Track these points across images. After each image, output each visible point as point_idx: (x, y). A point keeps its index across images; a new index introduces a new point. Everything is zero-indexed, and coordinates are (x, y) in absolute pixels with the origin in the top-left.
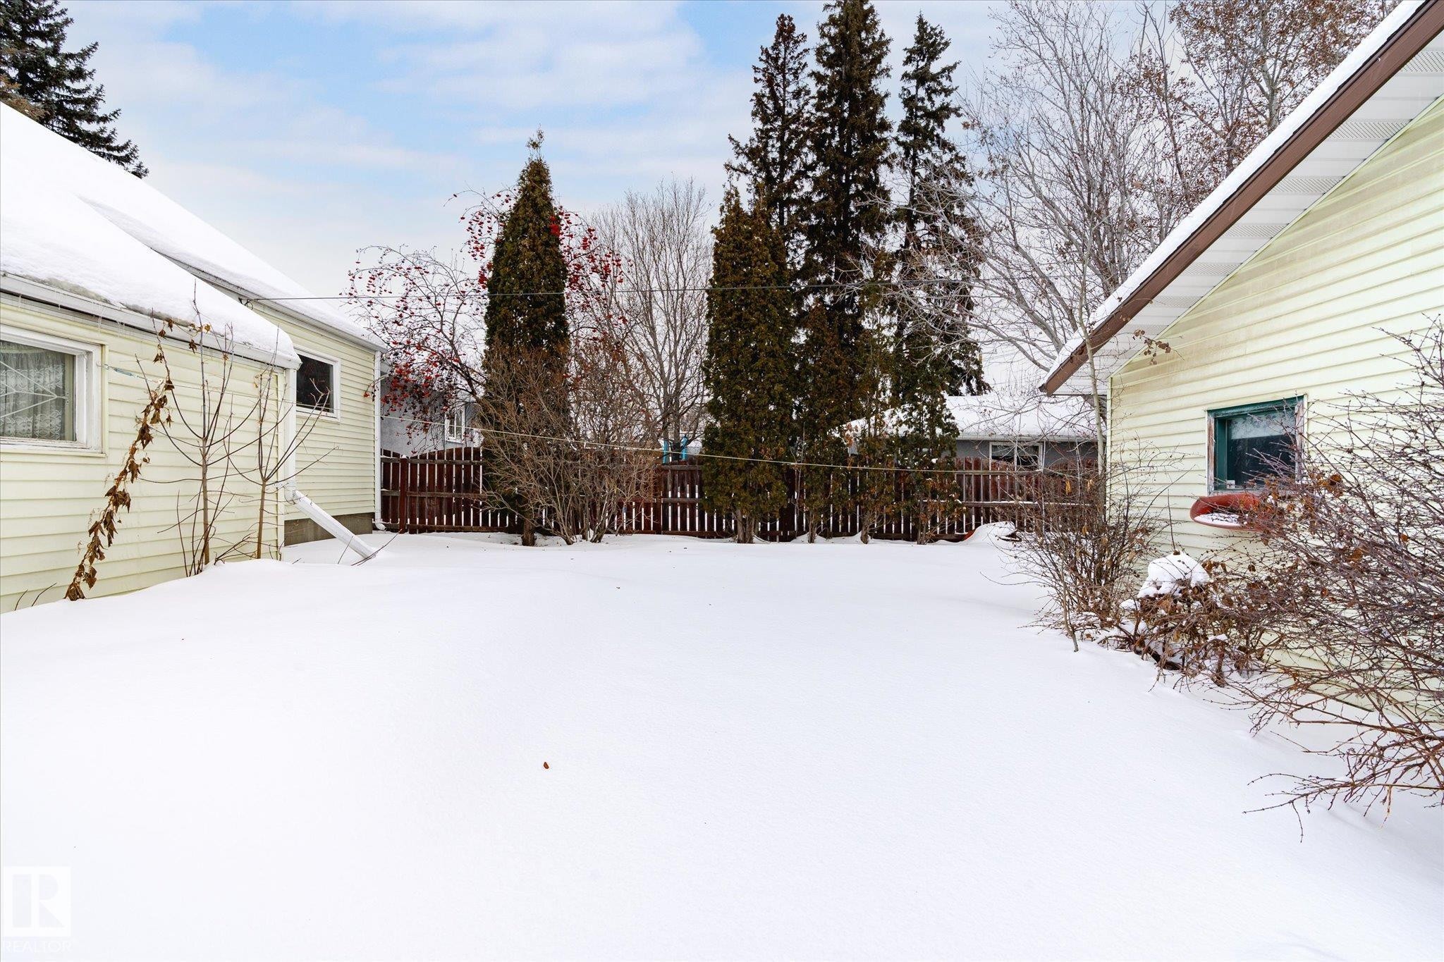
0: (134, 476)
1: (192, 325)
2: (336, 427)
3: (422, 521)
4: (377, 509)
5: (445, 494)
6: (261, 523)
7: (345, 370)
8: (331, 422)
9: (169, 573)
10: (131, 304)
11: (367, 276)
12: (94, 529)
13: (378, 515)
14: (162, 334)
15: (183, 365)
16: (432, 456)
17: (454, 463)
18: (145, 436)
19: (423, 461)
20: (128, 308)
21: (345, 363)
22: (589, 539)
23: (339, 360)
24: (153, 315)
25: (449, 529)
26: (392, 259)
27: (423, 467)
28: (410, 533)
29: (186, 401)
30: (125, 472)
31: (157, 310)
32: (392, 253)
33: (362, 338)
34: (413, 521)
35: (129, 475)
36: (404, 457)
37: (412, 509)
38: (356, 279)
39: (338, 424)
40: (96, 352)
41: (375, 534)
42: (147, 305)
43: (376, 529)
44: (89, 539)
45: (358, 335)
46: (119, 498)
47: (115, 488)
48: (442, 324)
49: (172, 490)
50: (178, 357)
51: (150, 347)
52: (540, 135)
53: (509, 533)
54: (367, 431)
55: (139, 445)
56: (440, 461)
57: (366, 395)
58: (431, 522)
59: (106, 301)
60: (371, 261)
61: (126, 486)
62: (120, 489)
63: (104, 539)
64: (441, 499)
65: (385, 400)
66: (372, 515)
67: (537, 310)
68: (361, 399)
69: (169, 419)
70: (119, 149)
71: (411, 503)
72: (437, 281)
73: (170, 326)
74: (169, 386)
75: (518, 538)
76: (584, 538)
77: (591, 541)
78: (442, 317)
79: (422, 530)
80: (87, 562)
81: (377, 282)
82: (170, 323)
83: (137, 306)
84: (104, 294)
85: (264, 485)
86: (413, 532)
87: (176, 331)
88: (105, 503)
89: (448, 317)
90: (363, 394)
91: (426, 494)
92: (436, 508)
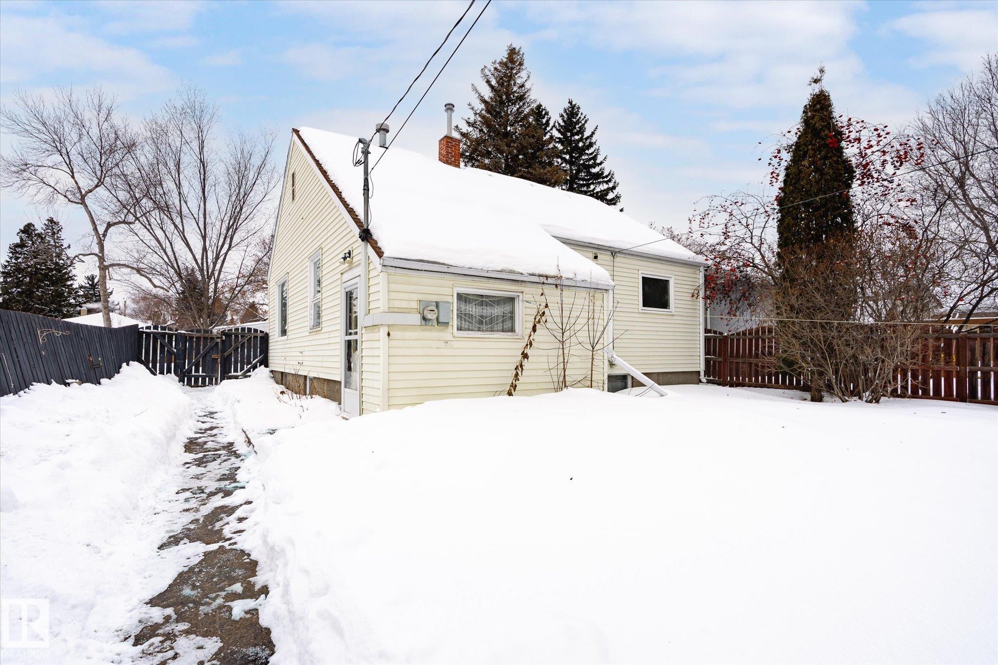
0: (531, 346)
1: (557, 277)
2: (673, 318)
3: (738, 379)
4: (702, 368)
5: (753, 360)
6: (592, 370)
7: (677, 282)
8: (668, 315)
9: (548, 390)
10: (531, 273)
11: (698, 218)
12: (516, 368)
13: (702, 373)
14: (543, 283)
15: (553, 296)
16: (744, 333)
17: (760, 337)
18: (534, 329)
19: (738, 337)
20: (530, 275)
21: (677, 277)
22: (865, 399)
23: (673, 276)
24: (540, 276)
25: (756, 385)
26: (717, 202)
27: (738, 340)
28: (730, 387)
29: (554, 312)
30: (527, 345)
31: (541, 273)
32: (717, 198)
33: (689, 260)
34: (732, 379)
35: (529, 346)
36: (726, 334)
37: (731, 370)
38: (692, 221)
39: (673, 315)
40: (520, 295)
41: (701, 386)
42: (537, 272)
43: (701, 382)
44: (514, 372)
45: (686, 258)
46: (525, 356)
47: (524, 351)
48: (752, 239)
49: (545, 353)
50: (549, 291)
51: (538, 290)
52: (822, 71)
53: (804, 391)
54: (695, 319)
55: (532, 333)
56: (750, 337)
57: (693, 296)
58: (744, 379)
59: (522, 274)
60: (703, 207)
61: (527, 351)
62: (525, 352)
63: (520, 373)
64: (750, 364)
65: (706, 298)
66: (699, 372)
67: (816, 213)
68: (690, 299)
69: (546, 321)
70: (607, 176)
71: (730, 366)
72: (748, 209)
73: (547, 279)
74: (547, 306)
75: (808, 395)
76: (861, 398)
77: (866, 401)
78: (752, 233)
79: (738, 385)
80: (514, 382)
81: (706, 221)
82: (547, 277)
83: (534, 272)
84: (521, 271)
85: (593, 351)
86: (731, 386)
87: (550, 281)
88: (520, 358)
89: (757, 232)
90: (691, 295)
91: (740, 360)
92: (747, 370)
